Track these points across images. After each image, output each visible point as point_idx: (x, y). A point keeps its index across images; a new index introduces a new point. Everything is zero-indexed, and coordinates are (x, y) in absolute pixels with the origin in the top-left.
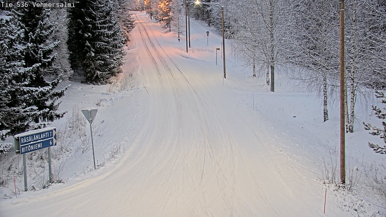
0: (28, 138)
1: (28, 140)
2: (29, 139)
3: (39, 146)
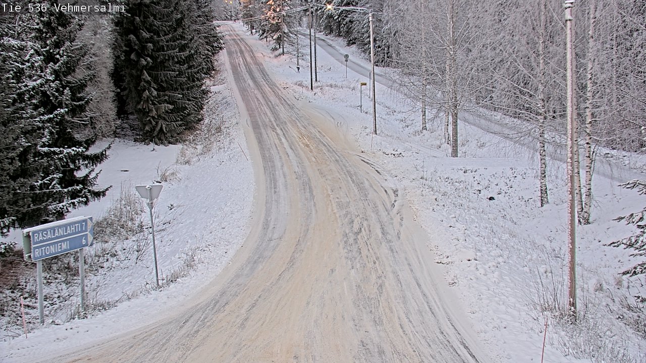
0: (45, 234)
1: (45, 237)
2: (47, 234)
3: (64, 246)
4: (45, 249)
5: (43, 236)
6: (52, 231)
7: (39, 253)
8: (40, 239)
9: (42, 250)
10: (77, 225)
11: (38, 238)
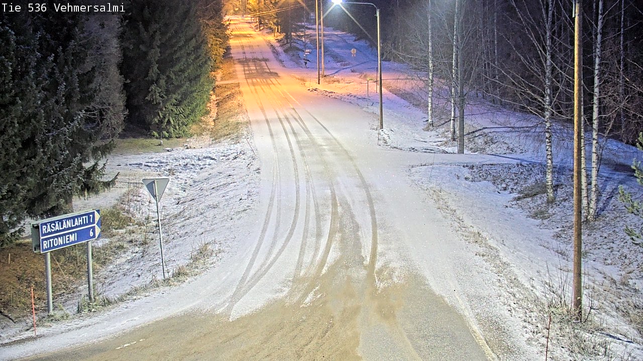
0: (53, 226)
1: (53, 229)
2: (55, 226)
3: (72, 238)
4: (53, 241)
5: (51, 228)
6: (60, 223)
7: (47, 245)
8: (48, 231)
9: (50, 242)
10: (84, 217)
11: (46, 230)
